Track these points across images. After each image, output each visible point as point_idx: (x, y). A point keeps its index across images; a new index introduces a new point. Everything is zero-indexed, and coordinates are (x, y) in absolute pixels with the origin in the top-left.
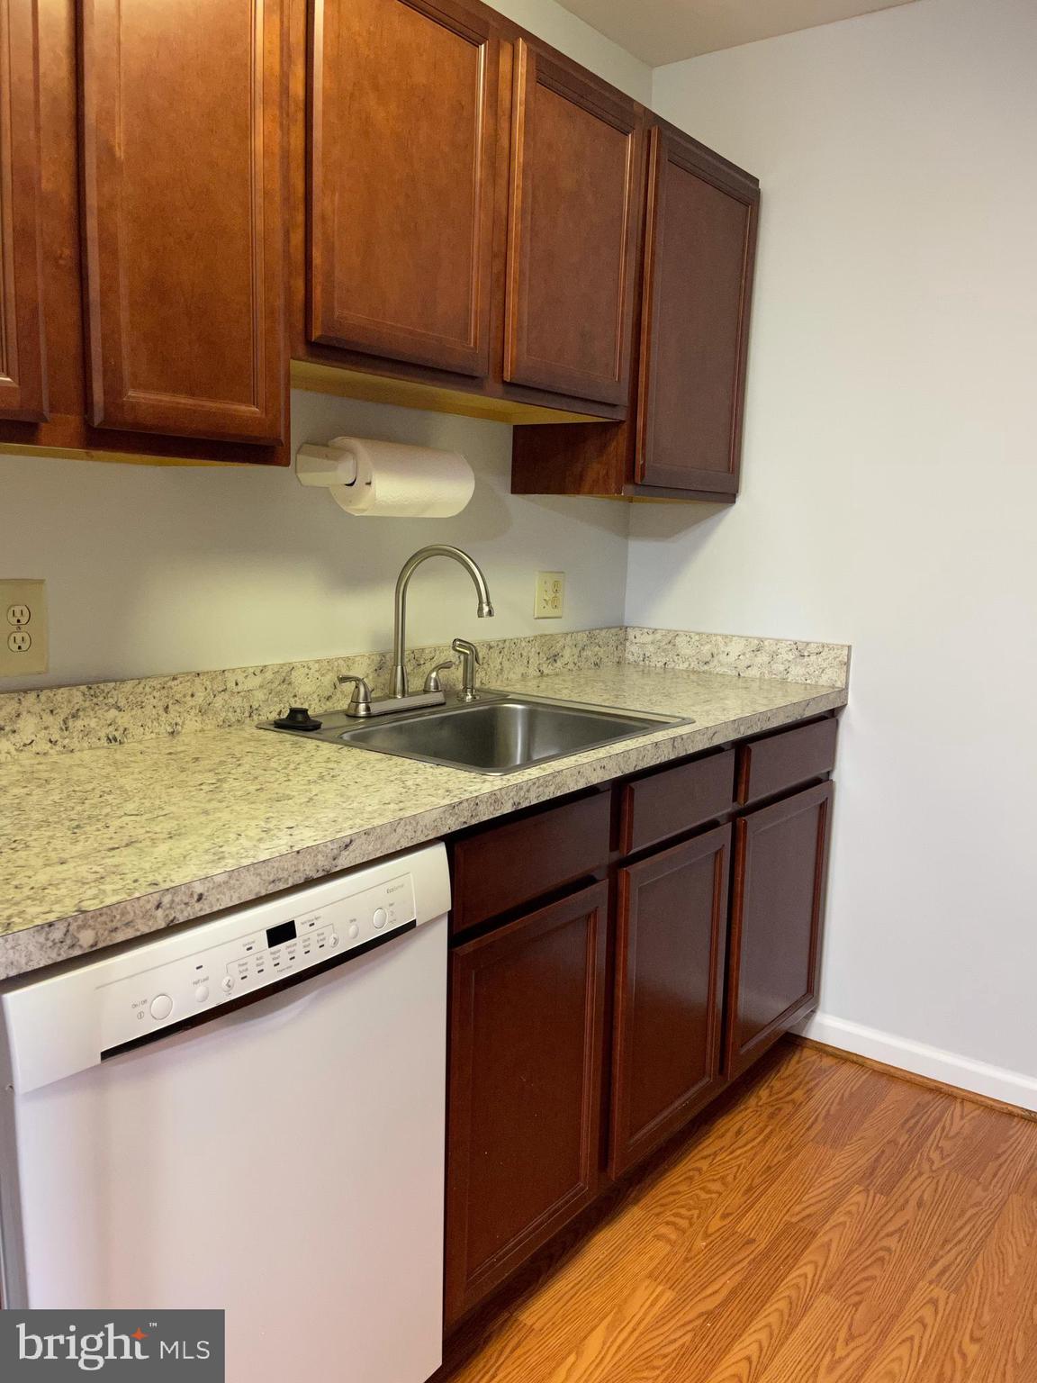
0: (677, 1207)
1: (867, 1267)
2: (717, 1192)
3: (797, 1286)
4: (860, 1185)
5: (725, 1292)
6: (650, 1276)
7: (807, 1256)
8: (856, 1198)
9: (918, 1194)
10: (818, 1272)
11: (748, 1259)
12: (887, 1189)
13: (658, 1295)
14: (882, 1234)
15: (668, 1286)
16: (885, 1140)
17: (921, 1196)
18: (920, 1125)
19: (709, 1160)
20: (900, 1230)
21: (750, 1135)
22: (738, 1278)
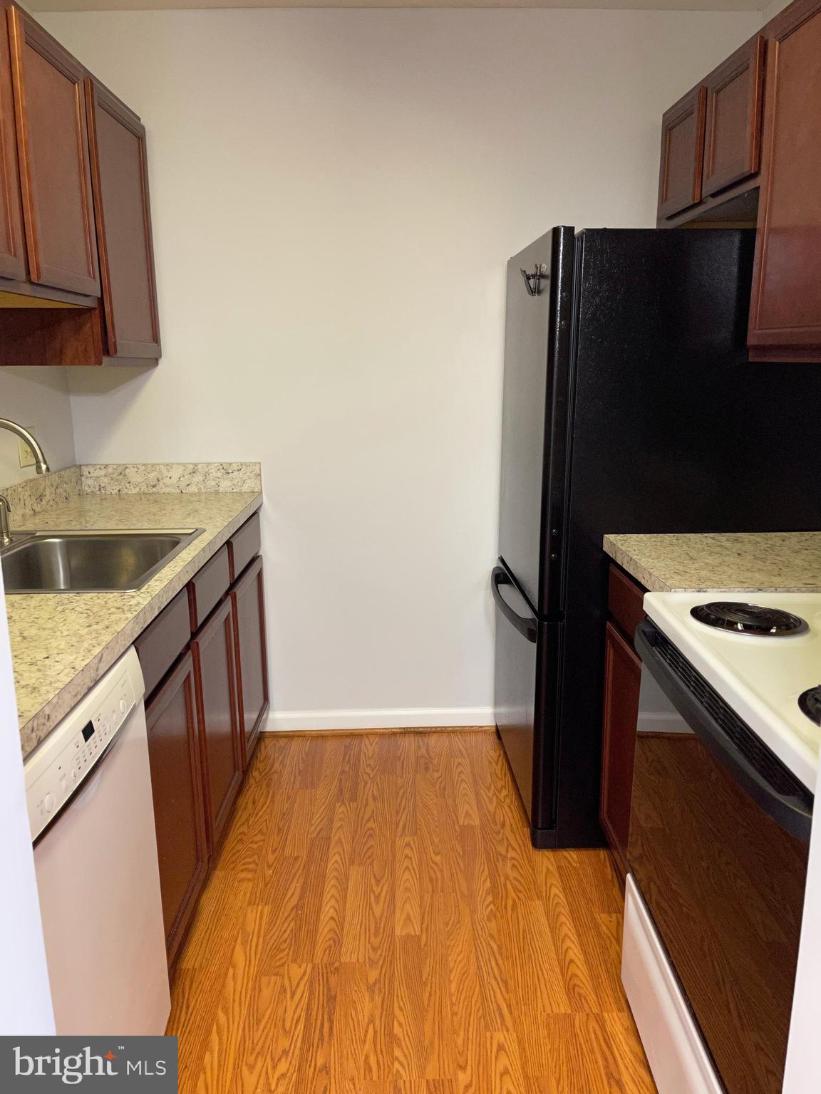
0: (244, 859)
1: (366, 843)
2: (262, 841)
3: (336, 869)
4: (338, 803)
5: (298, 891)
6: (249, 904)
7: (332, 852)
8: (340, 809)
9: (370, 794)
10: (343, 856)
11: (301, 868)
12: (354, 798)
13: (261, 912)
14: (364, 822)
15: (264, 904)
16: (338, 773)
17: (373, 794)
18: (352, 758)
19: (246, 826)
20: (372, 816)
21: (262, 800)
22: (302, 881)
